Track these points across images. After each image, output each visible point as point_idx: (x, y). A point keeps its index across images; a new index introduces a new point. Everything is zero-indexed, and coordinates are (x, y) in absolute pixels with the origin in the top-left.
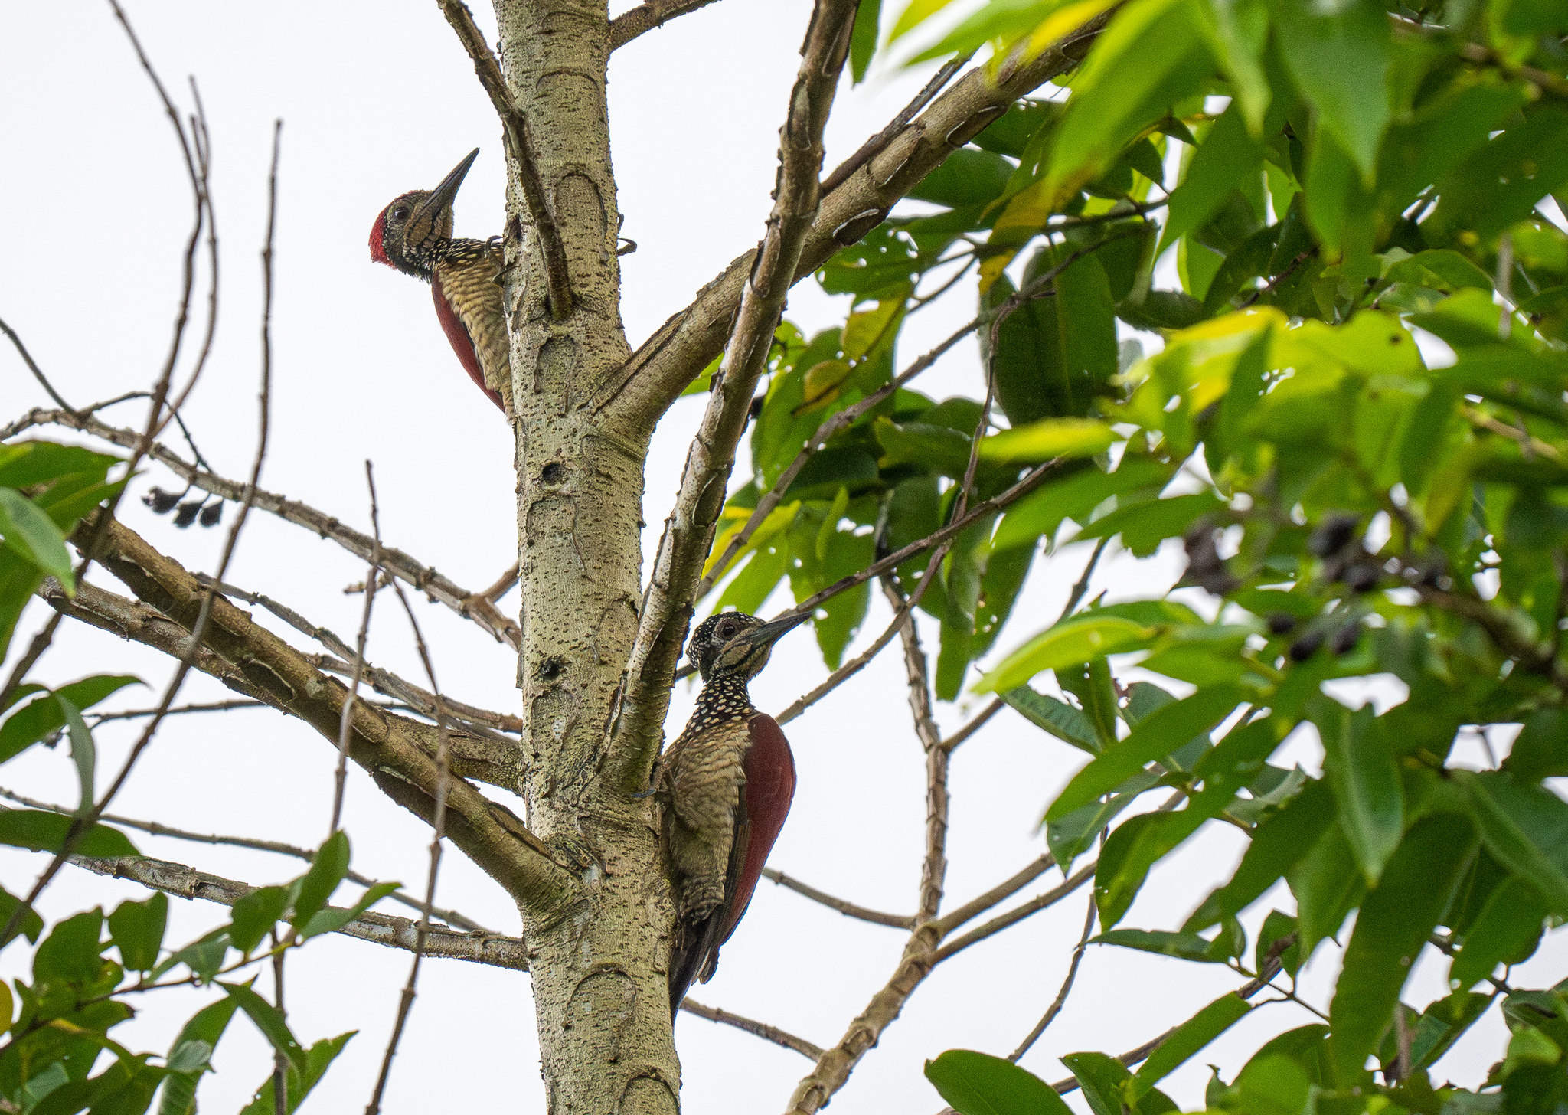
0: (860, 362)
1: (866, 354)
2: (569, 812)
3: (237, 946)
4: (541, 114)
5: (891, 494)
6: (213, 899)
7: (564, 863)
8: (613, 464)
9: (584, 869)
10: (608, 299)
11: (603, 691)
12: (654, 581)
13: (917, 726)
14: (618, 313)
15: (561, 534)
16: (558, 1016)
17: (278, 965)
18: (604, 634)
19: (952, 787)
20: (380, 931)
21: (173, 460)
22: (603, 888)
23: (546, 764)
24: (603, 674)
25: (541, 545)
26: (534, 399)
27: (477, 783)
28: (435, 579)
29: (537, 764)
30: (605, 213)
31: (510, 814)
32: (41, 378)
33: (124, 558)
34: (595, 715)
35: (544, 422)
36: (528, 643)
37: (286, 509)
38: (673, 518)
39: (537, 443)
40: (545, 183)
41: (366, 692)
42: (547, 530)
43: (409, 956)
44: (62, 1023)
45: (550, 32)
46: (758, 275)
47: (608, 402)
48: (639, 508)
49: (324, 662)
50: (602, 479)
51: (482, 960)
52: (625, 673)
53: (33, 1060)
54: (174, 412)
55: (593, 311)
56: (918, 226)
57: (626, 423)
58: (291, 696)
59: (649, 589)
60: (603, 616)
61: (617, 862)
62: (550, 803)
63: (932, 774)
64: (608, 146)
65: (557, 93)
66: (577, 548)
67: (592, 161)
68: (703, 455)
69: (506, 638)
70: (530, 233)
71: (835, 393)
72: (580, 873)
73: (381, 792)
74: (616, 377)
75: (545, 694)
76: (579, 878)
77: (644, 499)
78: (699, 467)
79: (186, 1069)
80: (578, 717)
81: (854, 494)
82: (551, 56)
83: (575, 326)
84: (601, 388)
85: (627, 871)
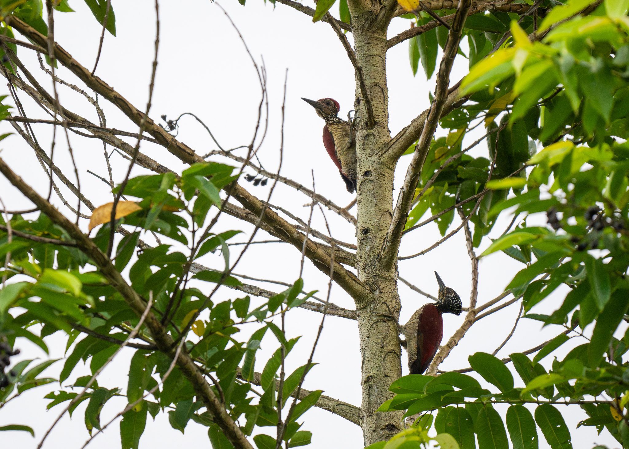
0: (451, 147)
1: (454, 145)
2: (370, 273)
3: (270, 311)
4: (366, 67)
5: (461, 185)
6: (265, 297)
7: (368, 289)
8: (386, 171)
9: (375, 291)
10: (385, 123)
11: (381, 238)
12: (397, 206)
13: (469, 252)
14: (388, 127)
15: (369, 192)
16: (366, 334)
17: (283, 317)
18: (382, 221)
19: (479, 271)
20: (313, 307)
21: (254, 166)
22: (380, 296)
23: (364, 259)
24: (381, 233)
25: (364, 195)
26: (362, 152)
27: (343, 265)
28: (331, 203)
29: (361, 259)
30: (384, 97)
31: (353, 274)
32: (215, 141)
33: (241, 196)
34: (378, 245)
35: (365, 158)
36: (359, 224)
37: (287, 181)
38: (403, 188)
39: (363, 165)
40: (367, 88)
41: (310, 236)
42: (365, 190)
43: (322, 315)
44: (218, 333)
45: (369, 43)
46: (429, 117)
47: (384, 153)
48: (393, 185)
49: (298, 227)
50: (382, 176)
51: (344, 317)
52: (388, 233)
53: (209, 344)
54: (255, 153)
55: (380, 126)
56: (469, 108)
57: (390, 159)
58: (289, 238)
59: (395, 208)
60: (381, 216)
61: (384, 289)
62: (365, 271)
63: (473, 266)
64: (386, 77)
65: (371, 61)
66: (374, 196)
67: (381, 82)
68: (412, 169)
69: (351, 221)
70: (363, 102)
71: (444, 157)
72: (373, 292)
73: (315, 266)
74: (387, 146)
75: (364, 239)
76: (373, 293)
77: (394, 182)
78: (411, 173)
79: (252, 348)
80: (373, 246)
81: (450, 185)
82: (370, 50)
83: (375, 131)
84: (382, 149)
85: (387, 292)
